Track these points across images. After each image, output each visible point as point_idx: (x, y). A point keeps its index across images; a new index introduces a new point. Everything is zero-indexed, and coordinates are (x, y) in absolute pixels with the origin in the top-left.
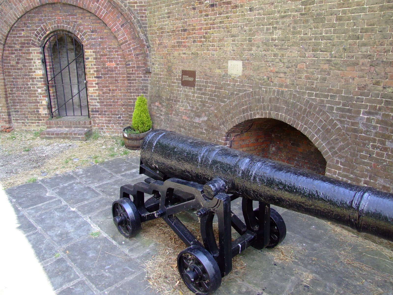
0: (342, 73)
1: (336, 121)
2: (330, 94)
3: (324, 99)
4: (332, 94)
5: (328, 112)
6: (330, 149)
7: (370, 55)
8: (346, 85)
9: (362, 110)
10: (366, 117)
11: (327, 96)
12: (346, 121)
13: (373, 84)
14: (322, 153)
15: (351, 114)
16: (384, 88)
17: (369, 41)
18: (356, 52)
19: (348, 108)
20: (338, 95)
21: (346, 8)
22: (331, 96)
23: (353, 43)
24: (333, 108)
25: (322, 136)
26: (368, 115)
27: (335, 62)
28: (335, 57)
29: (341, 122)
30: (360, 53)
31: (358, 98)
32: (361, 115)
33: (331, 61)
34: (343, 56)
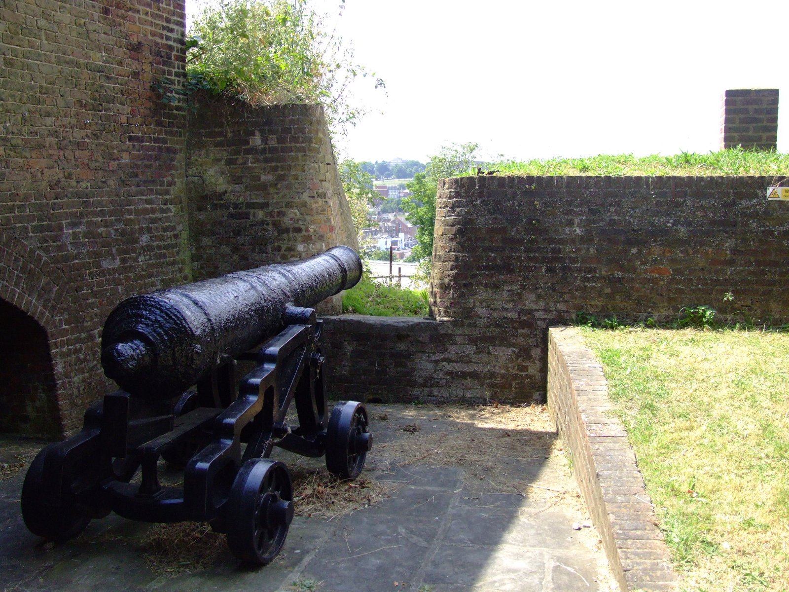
0: (26, 163)
1: (38, 251)
2: (16, 203)
3: (10, 215)
4: (20, 203)
5: (23, 238)
6: (44, 306)
7: (56, 132)
8: (35, 184)
9: (64, 222)
10: (71, 231)
11: (11, 209)
12: (51, 246)
13: (65, 178)
14: (36, 318)
15: (52, 233)
16: (77, 182)
17: (53, 108)
18: (40, 125)
19: (46, 223)
20: (28, 203)
21: (17, 46)
22: (19, 207)
23: (34, 110)
24: (26, 228)
25: (27, 287)
26: (72, 229)
27: (14, 142)
28: (13, 133)
29: (45, 250)
30: (44, 127)
31: (55, 204)
32: (65, 231)
33: (7, 141)
34: (23, 132)
